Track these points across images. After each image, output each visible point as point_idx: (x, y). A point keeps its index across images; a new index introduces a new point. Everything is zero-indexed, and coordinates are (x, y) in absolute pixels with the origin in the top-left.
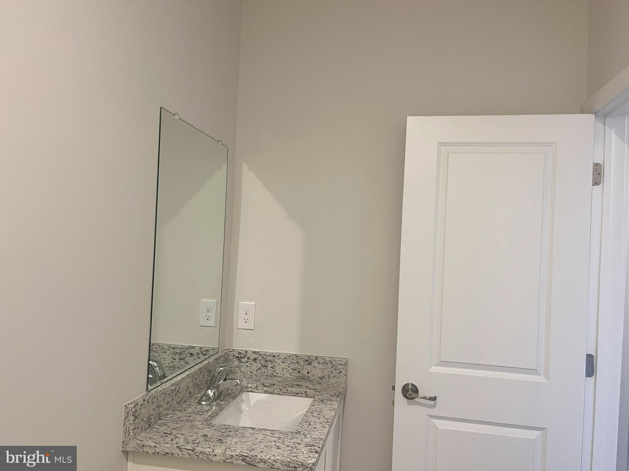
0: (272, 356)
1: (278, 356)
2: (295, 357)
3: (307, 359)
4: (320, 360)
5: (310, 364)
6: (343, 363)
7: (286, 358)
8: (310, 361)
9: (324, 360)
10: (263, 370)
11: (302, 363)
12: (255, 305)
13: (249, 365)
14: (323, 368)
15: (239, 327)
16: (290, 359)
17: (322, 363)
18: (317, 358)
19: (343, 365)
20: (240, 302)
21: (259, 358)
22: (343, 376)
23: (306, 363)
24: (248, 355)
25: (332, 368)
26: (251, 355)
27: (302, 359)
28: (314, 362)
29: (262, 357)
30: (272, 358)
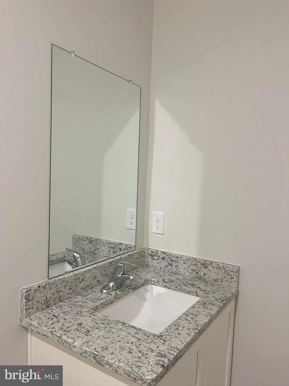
0: (176, 257)
1: (180, 257)
2: (194, 260)
3: (204, 263)
4: (214, 265)
5: (206, 267)
6: (234, 270)
7: (186, 260)
8: (206, 265)
9: (218, 266)
10: (169, 267)
11: (199, 266)
12: (164, 215)
13: (159, 262)
14: (217, 272)
15: (152, 232)
16: (190, 261)
17: (216, 268)
18: (212, 263)
19: (235, 272)
20: (153, 212)
21: (166, 257)
22: (235, 281)
23: (202, 266)
24: (159, 254)
25: (224, 273)
26: (160, 255)
27: (200, 262)
28: (209, 266)
29: (169, 257)
30: (175, 259)
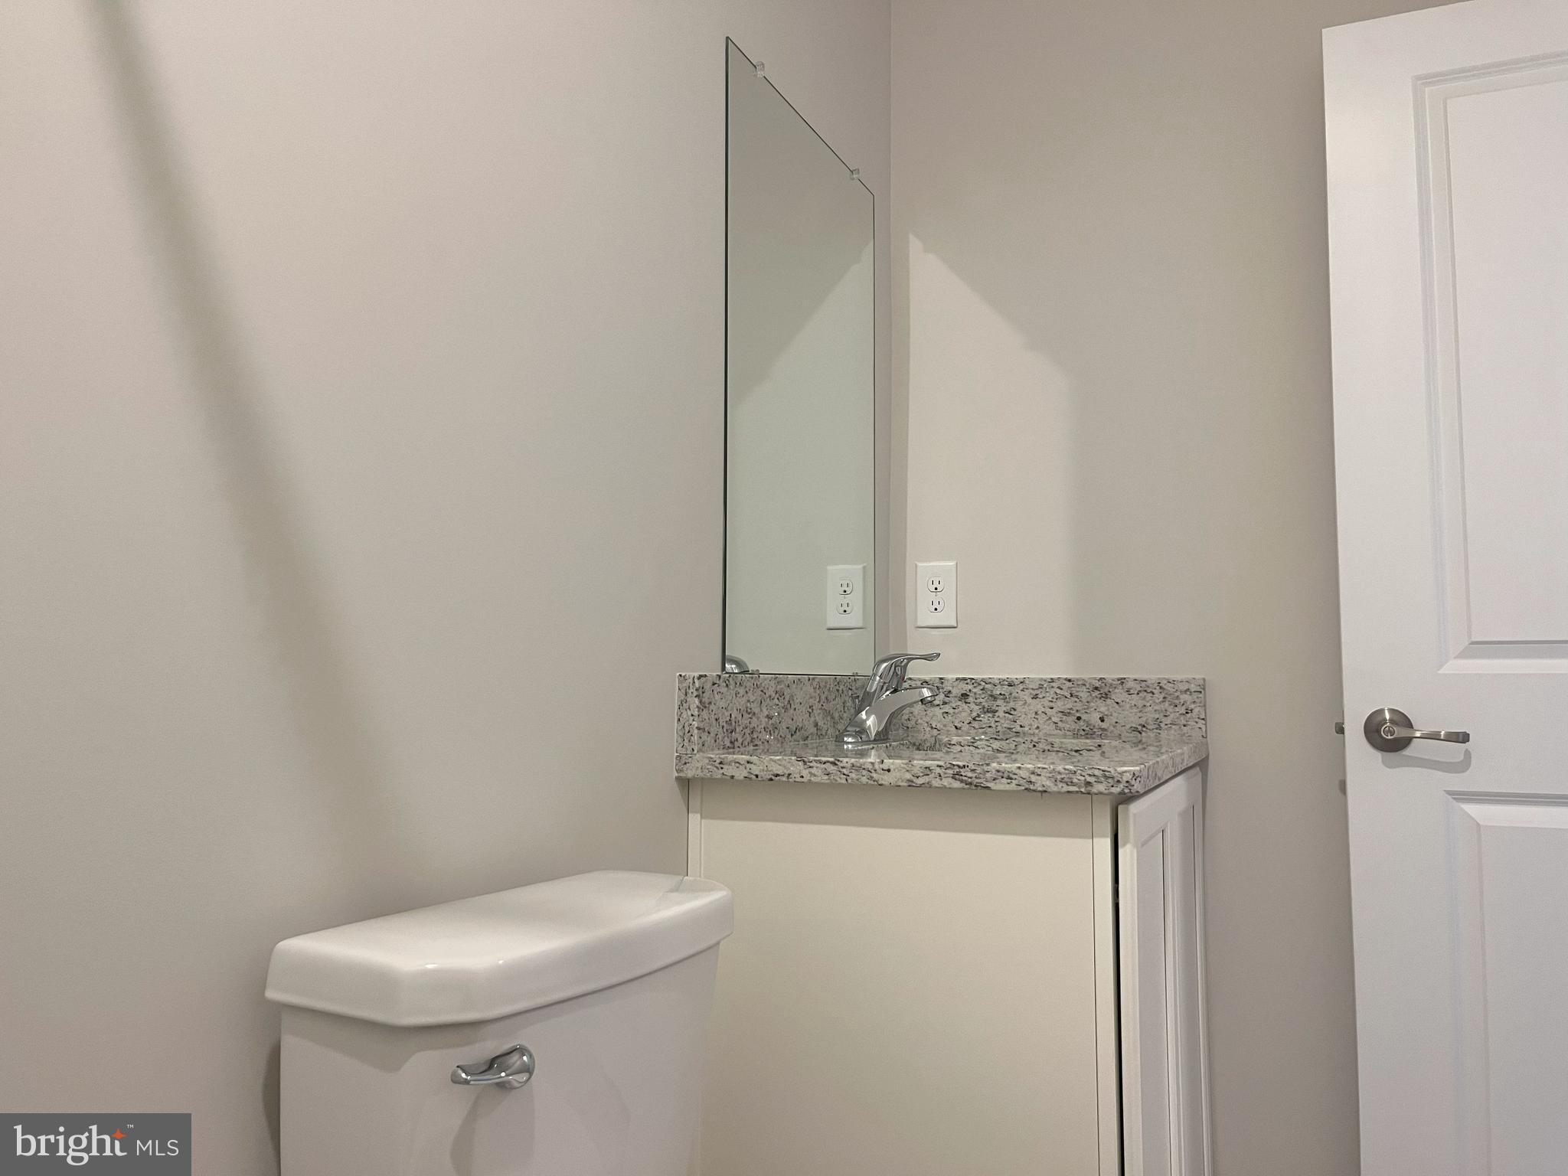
0: (1007, 683)
1: (1021, 683)
2: (1065, 682)
3: (1097, 685)
4: (1130, 684)
5: (1106, 696)
6: (1193, 687)
7: (1041, 687)
8: (1106, 690)
9: (1143, 684)
10: (985, 718)
11: (1084, 694)
12: (954, 569)
13: (951, 711)
14: (1140, 703)
15: (920, 624)
16: (1053, 687)
17: (1136, 692)
18: (1122, 681)
19: (1195, 692)
20: (919, 564)
21: (974, 690)
22: (1197, 720)
23: (1094, 695)
24: (948, 687)
25: (1163, 702)
26: (953, 687)
27: (1085, 685)
28: (1116, 691)
29: (982, 687)
30: (1005, 690)
